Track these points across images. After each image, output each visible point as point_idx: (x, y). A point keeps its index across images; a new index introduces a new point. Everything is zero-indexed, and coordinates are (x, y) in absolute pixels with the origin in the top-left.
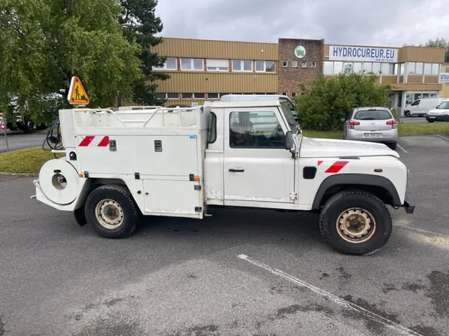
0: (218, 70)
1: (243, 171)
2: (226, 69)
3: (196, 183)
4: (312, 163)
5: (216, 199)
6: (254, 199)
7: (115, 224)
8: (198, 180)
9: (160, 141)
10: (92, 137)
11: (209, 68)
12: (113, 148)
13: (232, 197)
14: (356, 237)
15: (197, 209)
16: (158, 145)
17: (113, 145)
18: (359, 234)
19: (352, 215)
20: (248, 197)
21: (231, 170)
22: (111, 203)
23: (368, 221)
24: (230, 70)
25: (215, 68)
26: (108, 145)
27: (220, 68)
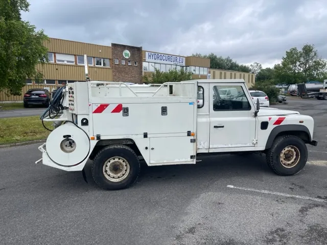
0: (66, 62)
1: (223, 127)
2: (73, 62)
3: (192, 138)
4: (266, 119)
5: (204, 148)
6: (230, 146)
7: (119, 177)
8: (193, 135)
9: (166, 107)
10: (107, 105)
11: (59, 61)
12: (126, 113)
13: (215, 146)
14: (289, 165)
15: (192, 157)
16: (164, 110)
17: (126, 112)
18: (290, 162)
19: (287, 151)
20: (226, 145)
21: (215, 127)
22: (116, 160)
23: (295, 153)
24: (76, 63)
25: (63, 61)
26: (122, 112)
27: (68, 61)
